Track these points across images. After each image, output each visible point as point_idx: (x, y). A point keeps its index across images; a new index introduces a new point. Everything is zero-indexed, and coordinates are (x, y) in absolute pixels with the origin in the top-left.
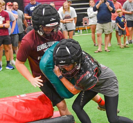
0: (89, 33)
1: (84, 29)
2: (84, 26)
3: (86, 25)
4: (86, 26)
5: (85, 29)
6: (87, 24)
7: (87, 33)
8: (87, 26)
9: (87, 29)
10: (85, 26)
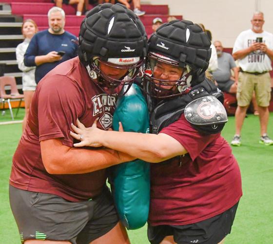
0: (16, 118)
1: (2, 107)
2: (3, 100)
3: (9, 96)
4: (9, 100)
5: (6, 107)
6: (12, 94)
7: (11, 119)
8: (11, 99)
9: (10, 108)
10: (7, 99)
